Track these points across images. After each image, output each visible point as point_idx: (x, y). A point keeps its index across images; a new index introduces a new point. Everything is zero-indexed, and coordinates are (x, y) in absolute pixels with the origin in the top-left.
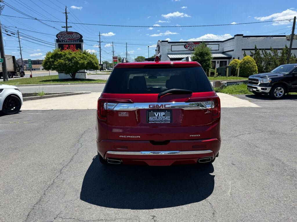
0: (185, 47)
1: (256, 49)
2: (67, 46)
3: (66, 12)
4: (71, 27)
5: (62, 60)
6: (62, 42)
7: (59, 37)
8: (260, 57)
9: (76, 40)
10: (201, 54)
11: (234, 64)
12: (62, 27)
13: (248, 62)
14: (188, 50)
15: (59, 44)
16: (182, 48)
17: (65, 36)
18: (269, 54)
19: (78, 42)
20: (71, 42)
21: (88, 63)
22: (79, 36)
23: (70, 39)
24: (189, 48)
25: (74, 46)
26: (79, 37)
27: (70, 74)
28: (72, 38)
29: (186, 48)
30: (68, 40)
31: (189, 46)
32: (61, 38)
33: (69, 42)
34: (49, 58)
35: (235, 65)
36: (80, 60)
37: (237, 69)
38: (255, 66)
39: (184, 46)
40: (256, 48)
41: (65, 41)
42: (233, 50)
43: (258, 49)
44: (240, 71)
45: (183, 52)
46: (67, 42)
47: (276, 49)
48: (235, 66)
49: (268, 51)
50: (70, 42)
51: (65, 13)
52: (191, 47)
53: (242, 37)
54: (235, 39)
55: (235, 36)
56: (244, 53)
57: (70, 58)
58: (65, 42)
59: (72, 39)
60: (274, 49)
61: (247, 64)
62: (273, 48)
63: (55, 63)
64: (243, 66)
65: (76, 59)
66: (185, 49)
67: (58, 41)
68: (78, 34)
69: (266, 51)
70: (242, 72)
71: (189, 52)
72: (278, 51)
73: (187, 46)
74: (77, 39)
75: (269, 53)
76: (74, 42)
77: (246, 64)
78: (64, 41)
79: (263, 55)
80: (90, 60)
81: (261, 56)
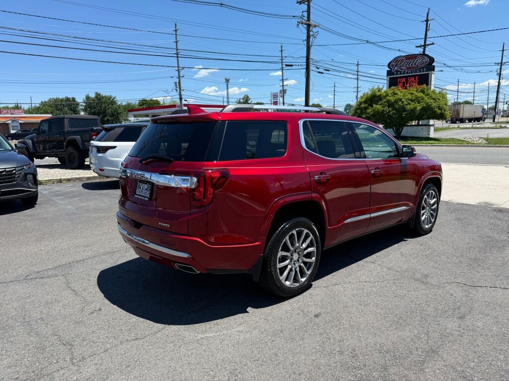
2: (404, 80)
3: (427, 18)
4: (433, 44)
5: (380, 105)
6: (397, 74)
7: (393, 66)
9: (420, 69)
12: (417, 47)
15: (390, 78)
17: (403, 64)
19: (423, 71)
20: (412, 73)
21: (423, 109)
22: (427, 60)
23: (410, 68)
25: (415, 79)
26: (426, 62)
27: (393, 129)
28: (415, 65)
30: (407, 69)
32: (396, 68)
33: (407, 73)
34: (361, 103)
36: (410, 104)
41: (401, 72)
46: (404, 73)
50: (410, 73)
51: (425, 21)
57: (393, 101)
58: (401, 74)
59: (414, 67)
63: (368, 111)
65: (402, 102)
67: (389, 73)
68: (426, 58)
74: (422, 66)
76: (416, 72)
78: (399, 73)
80: (427, 104)
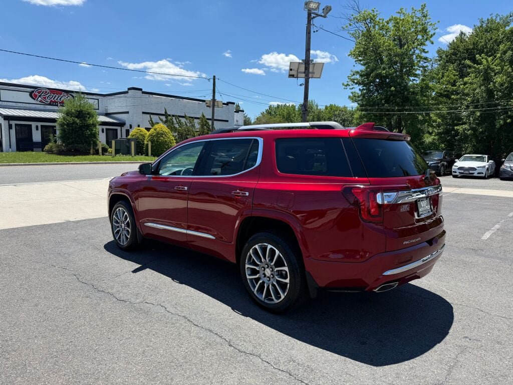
0: (31, 95)
1: (166, 115)
8: (174, 126)
10: (79, 113)
11: (138, 135)
13: (162, 134)
14: (38, 102)
16: (25, 97)
18: (184, 124)
24: (40, 99)
29: (35, 99)
31: (40, 96)
35: (141, 137)
37: (147, 145)
38: (173, 140)
39: (28, 93)
40: (166, 112)
42: (127, 112)
43: (169, 115)
44: (152, 146)
45: (28, 105)
47: (192, 118)
48: (141, 140)
49: (183, 120)
52: (45, 98)
53: (140, 92)
54: (129, 94)
55: (129, 89)
56: (150, 119)
60: (190, 117)
61: (162, 137)
62: (188, 115)
64: (155, 139)
66: (33, 101)
69: (180, 118)
70: (155, 150)
71: (42, 107)
72: (196, 121)
73: (36, 96)
75: (184, 122)
77: (159, 137)
79: (177, 125)
81: (176, 126)
